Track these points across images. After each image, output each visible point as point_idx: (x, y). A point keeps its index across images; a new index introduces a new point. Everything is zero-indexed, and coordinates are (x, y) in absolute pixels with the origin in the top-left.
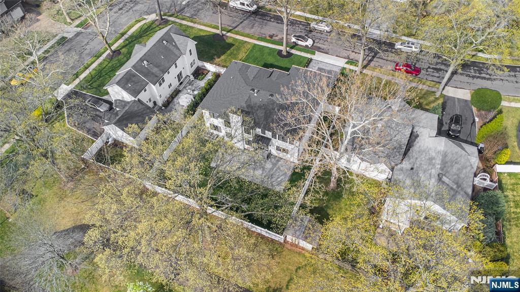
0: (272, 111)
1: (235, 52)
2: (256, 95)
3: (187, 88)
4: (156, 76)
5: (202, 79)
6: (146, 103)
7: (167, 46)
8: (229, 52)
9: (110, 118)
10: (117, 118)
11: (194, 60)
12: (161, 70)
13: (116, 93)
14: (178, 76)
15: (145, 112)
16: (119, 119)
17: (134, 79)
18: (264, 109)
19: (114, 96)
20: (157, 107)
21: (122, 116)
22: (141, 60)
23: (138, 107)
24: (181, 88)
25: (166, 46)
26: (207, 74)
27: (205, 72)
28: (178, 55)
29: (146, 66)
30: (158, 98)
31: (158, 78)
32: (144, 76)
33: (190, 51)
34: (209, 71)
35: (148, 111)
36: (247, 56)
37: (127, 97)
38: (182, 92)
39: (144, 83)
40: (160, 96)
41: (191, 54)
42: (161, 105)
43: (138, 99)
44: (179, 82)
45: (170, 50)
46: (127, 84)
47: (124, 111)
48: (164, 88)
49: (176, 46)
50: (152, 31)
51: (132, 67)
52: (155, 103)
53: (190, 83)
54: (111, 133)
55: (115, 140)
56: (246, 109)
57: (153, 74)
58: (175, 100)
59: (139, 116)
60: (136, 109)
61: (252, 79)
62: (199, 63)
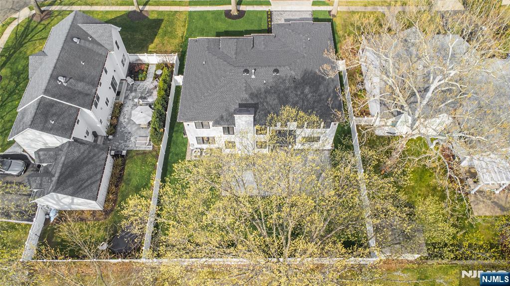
0: (287, 92)
1: (169, 29)
2: (253, 77)
3: (131, 97)
4: (87, 95)
5: (145, 78)
6: (84, 139)
7: (82, 44)
8: (160, 31)
9: (41, 184)
10: (55, 179)
11: (124, 55)
12: (88, 83)
13: (32, 141)
14: (112, 84)
15: (92, 154)
16: (58, 180)
17: (54, 110)
18: (275, 93)
19: (29, 146)
20: (100, 138)
21: (61, 174)
22: (54, 77)
23: (79, 150)
24: (122, 99)
25: (80, 46)
26: (147, 69)
27: (144, 67)
28: (104, 54)
29: (65, 84)
30: (99, 125)
31: (91, 97)
32: (69, 100)
33: (116, 43)
34: (148, 65)
35: (96, 150)
36: (188, 30)
37: (54, 141)
38: (126, 105)
39: (73, 111)
40: (101, 121)
41: (118, 47)
42: (105, 134)
43: (74, 138)
44: (115, 92)
45: (88, 49)
46: (46, 121)
47: (61, 165)
48: (101, 109)
49: (94, 41)
50: (34, 33)
51: (44, 93)
52: (95, 134)
53: (131, 89)
54: (50, 204)
55: (60, 212)
56: (251, 102)
57: (80, 93)
58: (121, 119)
59: (87, 164)
60: (76, 154)
61: (234, 56)
62: (132, 58)
